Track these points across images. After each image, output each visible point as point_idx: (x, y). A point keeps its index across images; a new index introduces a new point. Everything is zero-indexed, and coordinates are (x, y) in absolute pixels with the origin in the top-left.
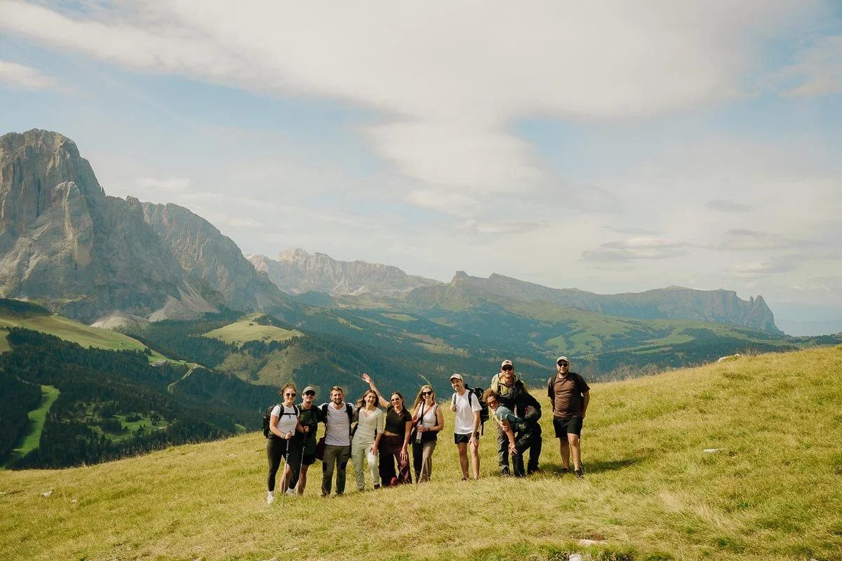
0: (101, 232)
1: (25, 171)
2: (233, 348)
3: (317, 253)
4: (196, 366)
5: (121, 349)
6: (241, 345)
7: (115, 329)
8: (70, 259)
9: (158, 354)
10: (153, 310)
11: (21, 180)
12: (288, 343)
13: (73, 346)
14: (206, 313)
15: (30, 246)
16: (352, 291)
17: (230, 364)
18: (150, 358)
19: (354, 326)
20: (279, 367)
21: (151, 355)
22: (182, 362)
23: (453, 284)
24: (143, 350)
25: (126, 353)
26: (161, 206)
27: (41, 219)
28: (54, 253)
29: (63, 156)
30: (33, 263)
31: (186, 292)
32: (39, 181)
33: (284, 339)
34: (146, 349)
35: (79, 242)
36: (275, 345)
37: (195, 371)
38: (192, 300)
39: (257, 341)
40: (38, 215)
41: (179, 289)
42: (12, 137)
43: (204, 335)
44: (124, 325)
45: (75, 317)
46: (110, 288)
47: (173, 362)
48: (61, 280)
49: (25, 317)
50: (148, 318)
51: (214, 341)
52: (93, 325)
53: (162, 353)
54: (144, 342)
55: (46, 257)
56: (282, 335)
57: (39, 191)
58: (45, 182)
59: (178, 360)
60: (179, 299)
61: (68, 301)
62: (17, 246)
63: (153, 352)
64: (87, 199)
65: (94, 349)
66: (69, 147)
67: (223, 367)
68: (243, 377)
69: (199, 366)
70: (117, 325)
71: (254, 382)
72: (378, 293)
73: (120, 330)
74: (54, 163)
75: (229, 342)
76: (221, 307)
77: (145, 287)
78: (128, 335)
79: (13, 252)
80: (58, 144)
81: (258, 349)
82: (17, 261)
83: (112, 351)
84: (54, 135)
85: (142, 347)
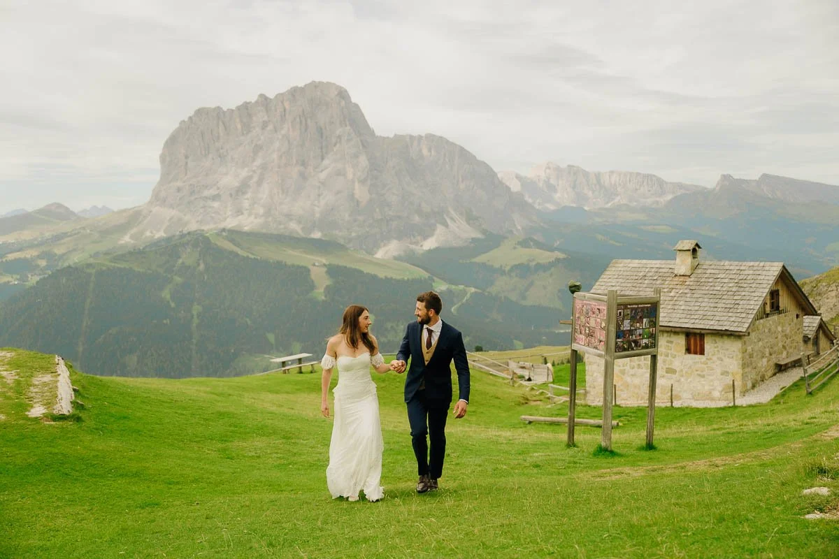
0: (375, 170)
1: (309, 121)
2: (501, 271)
3: (569, 166)
4: (473, 290)
5: (410, 277)
6: (507, 268)
7: (395, 258)
8: (352, 197)
9: (439, 280)
10: (425, 238)
11: (306, 130)
12: (552, 265)
13: (374, 277)
14: (472, 239)
15: (319, 187)
16: (607, 203)
17: (501, 286)
18: (434, 284)
19: (611, 242)
20: (545, 288)
21: (433, 281)
22: (461, 287)
23: (718, 188)
24: (427, 277)
26: (420, 137)
27: (326, 162)
29: (339, 104)
31: (452, 219)
32: (321, 129)
33: (548, 261)
34: (429, 277)
35: (358, 181)
36: (541, 267)
37: (472, 294)
38: (458, 227)
39: (522, 264)
40: (322, 159)
41: (446, 218)
42: (295, 90)
43: (474, 260)
45: (362, 250)
46: (387, 221)
47: (453, 287)
48: (347, 217)
50: (422, 246)
51: (484, 265)
52: (376, 255)
53: (442, 280)
54: (426, 269)
55: (332, 197)
56: (545, 257)
57: (322, 137)
58: (326, 128)
59: (456, 284)
60: (447, 226)
61: (353, 234)
63: (435, 278)
64: (361, 141)
66: (343, 94)
67: (494, 290)
68: (514, 297)
69: (476, 290)
70: (396, 254)
71: (524, 303)
72: (635, 203)
74: (332, 111)
75: (497, 266)
76: (484, 232)
77: (417, 219)
78: (413, 265)
80: (334, 93)
81: (523, 270)
83: (403, 281)
84: (329, 84)
85: (425, 275)
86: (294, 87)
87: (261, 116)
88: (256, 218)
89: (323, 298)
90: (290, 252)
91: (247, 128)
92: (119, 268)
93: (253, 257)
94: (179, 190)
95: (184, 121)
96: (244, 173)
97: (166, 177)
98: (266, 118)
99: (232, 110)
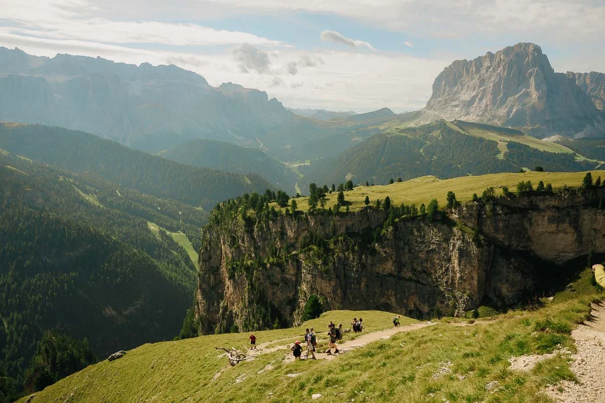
0: (551, 92)
1: (514, 65)
4: (603, 163)
5: (560, 152)
7: (555, 142)
8: (533, 107)
9: (580, 156)
10: (577, 132)
11: (511, 70)
13: (536, 150)
15: (514, 102)
18: (576, 158)
21: (576, 156)
22: (595, 161)
25: (563, 154)
26: (586, 74)
27: (520, 88)
28: (526, 104)
29: (533, 55)
30: (514, 110)
31: (598, 122)
32: (520, 69)
34: (573, 153)
35: (538, 98)
40: (519, 86)
41: (594, 121)
44: (559, 140)
45: (534, 136)
47: (589, 160)
48: (528, 118)
49: (512, 136)
50: (573, 136)
52: (543, 140)
53: (582, 155)
54: (572, 149)
55: (521, 107)
57: (520, 74)
58: (523, 69)
59: (592, 159)
60: (593, 126)
61: (530, 128)
62: (508, 101)
63: (577, 154)
64: (545, 76)
65: (546, 152)
66: (537, 49)
70: (555, 140)
73: (557, 142)
74: (528, 59)
77: (573, 121)
79: (506, 105)
80: (531, 49)
82: (507, 109)
83: (555, 153)
84: (529, 44)
85: (571, 151)
86: (508, 47)
87: (487, 64)
88: (477, 116)
89: (503, 158)
90: (490, 134)
91: (478, 71)
92: (401, 136)
93: (467, 134)
94: (440, 101)
95: (446, 68)
96: (474, 93)
97: (434, 96)
98: (489, 65)
99: (472, 61)
